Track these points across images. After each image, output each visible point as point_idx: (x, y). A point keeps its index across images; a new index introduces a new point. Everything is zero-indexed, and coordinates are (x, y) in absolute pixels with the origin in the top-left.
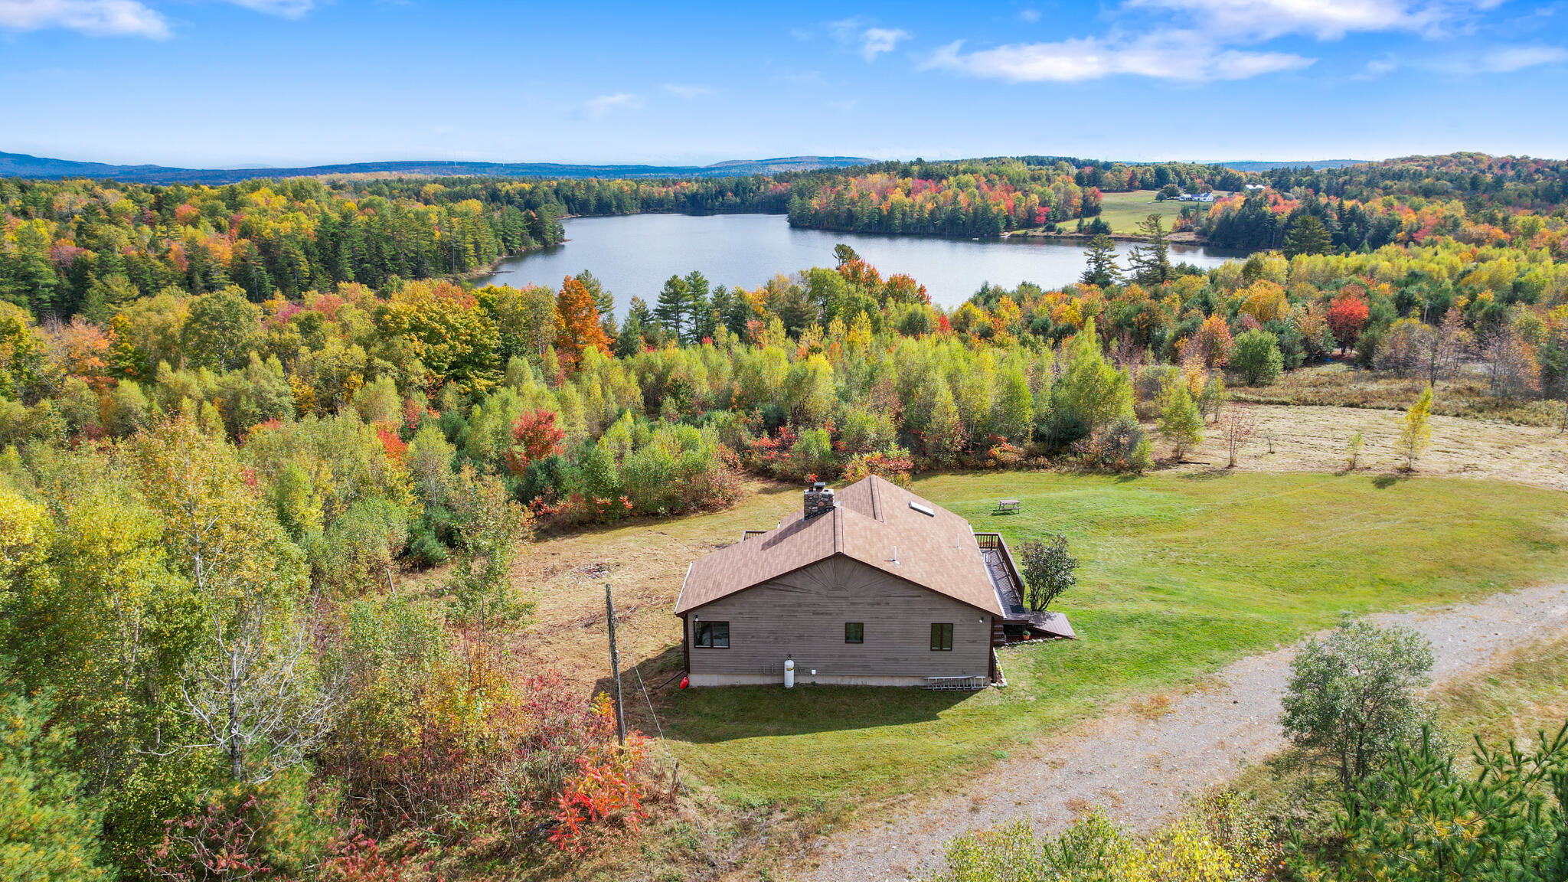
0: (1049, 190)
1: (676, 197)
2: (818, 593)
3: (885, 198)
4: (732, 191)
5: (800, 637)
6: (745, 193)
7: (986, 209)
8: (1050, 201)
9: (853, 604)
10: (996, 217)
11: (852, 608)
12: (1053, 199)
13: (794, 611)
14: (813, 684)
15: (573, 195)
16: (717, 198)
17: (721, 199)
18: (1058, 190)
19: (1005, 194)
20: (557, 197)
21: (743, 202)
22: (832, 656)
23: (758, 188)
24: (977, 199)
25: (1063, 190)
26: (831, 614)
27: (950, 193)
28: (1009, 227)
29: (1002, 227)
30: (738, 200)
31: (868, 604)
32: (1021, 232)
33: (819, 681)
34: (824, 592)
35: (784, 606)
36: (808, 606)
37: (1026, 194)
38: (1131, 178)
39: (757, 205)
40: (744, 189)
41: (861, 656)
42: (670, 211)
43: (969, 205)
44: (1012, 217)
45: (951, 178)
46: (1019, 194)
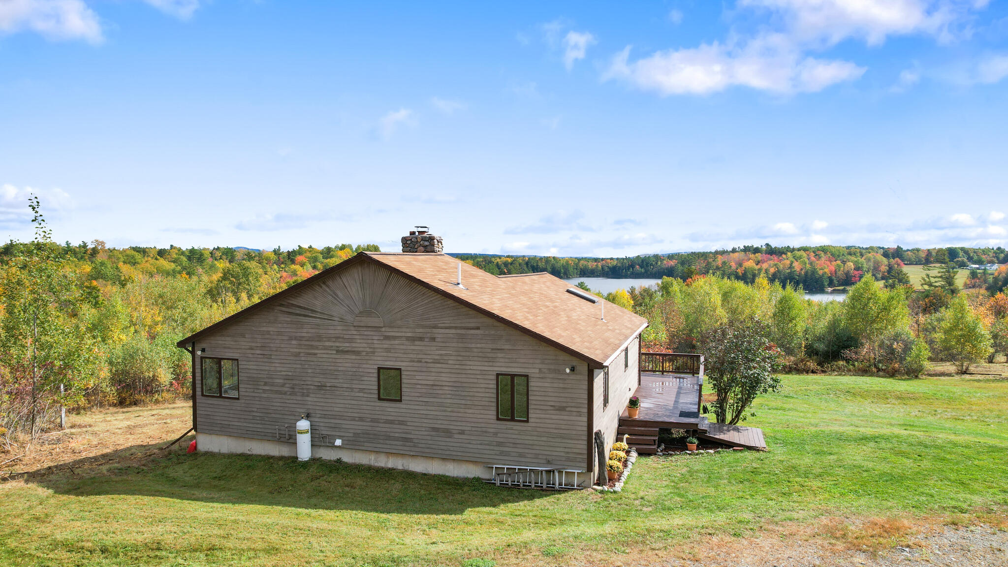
0: (862, 260)
1: (602, 268)
2: (342, 320)
3: (740, 265)
4: (639, 265)
5: (321, 387)
6: (647, 266)
7: (814, 272)
8: (862, 267)
9: (387, 338)
10: (821, 277)
11: (387, 344)
12: (865, 265)
13: (312, 347)
14: (339, 461)
15: (537, 265)
16: (629, 269)
17: (631, 270)
18: (869, 260)
19: (829, 263)
20: (527, 266)
21: (646, 272)
22: (361, 419)
23: (656, 263)
24: (807, 265)
25: (872, 260)
26: (357, 353)
27: (788, 262)
28: (831, 284)
29: (826, 284)
30: (643, 270)
31: (408, 338)
32: (842, 288)
33: (348, 457)
34: (349, 318)
35: (300, 339)
36: (329, 339)
37: (844, 262)
38: (927, 255)
39: (655, 273)
40: (647, 264)
41: (401, 423)
42: (598, 276)
43: (801, 269)
44: (834, 278)
45: (789, 254)
46: (839, 262)
